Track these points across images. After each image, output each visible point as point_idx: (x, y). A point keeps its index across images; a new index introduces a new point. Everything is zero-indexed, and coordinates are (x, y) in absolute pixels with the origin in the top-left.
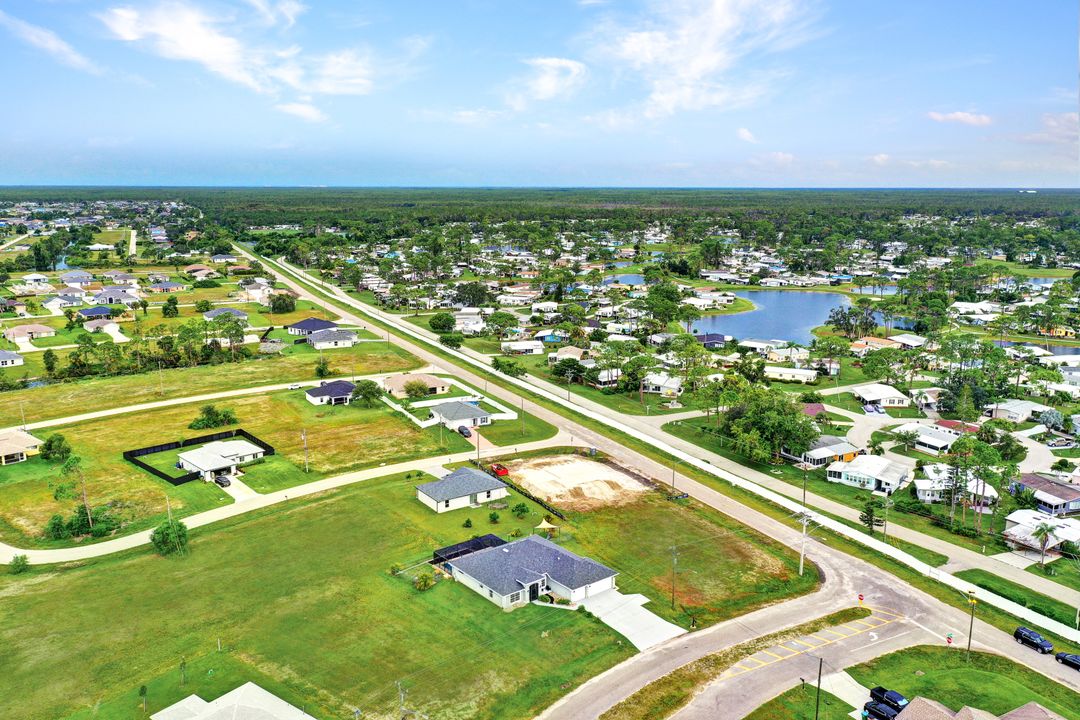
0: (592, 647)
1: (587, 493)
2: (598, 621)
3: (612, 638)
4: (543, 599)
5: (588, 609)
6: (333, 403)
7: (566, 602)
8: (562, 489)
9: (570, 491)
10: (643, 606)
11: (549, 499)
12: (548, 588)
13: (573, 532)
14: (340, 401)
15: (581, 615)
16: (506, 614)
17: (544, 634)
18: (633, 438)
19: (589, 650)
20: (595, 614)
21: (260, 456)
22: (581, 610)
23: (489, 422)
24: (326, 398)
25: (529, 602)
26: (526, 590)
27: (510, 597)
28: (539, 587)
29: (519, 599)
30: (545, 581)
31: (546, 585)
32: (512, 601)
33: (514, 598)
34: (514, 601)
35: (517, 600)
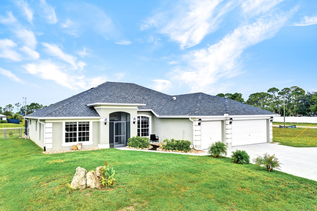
25: (107, 146)
26: (102, 120)
27: (64, 127)
28: (132, 123)
29: (88, 139)
30: (148, 126)
31: (150, 133)
32: (70, 138)
33: (75, 134)
34: (75, 140)
35: (84, 140)
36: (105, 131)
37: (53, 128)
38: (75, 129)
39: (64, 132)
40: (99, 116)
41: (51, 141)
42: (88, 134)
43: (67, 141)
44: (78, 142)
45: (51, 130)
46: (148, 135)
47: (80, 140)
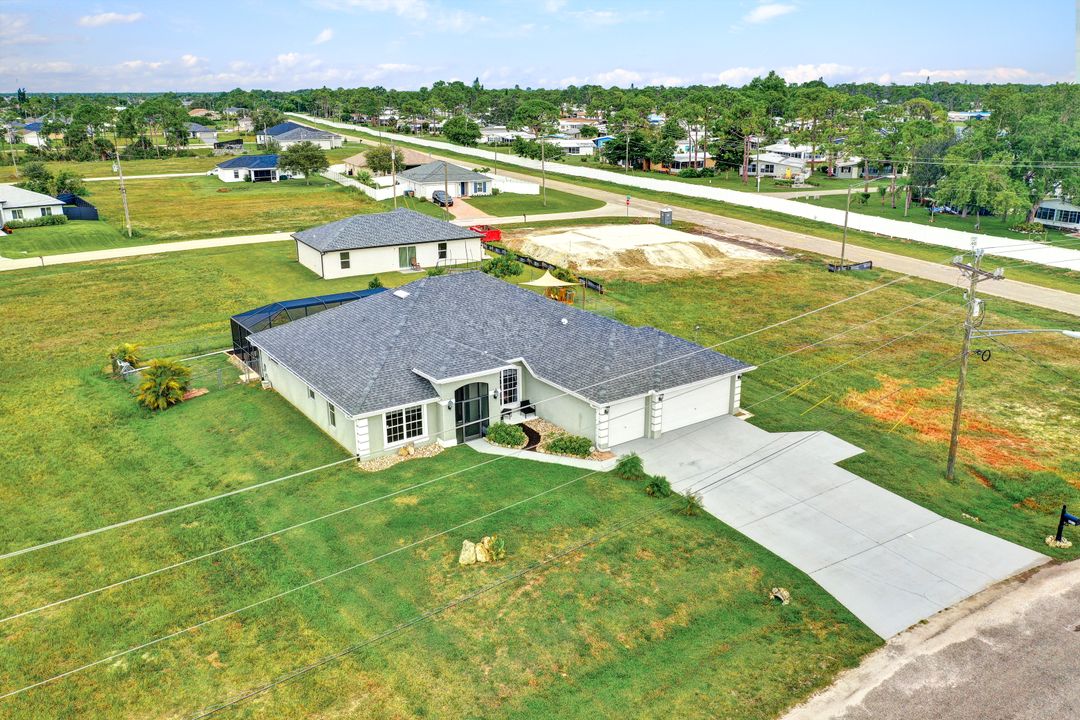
0: (666, 610)
1: (653, 259)
2: (689, 509)
3: (749, 576)
4: (505, 436)
5: (651, 468)
6: (253, 178)
7: (581, 448)
8: (603, 251)
9: (618, 254)
10: (845, 464)
11: (573, 265)
12: (527, 408)
13: (618, 309)
14: (263, 176)
15: (628, 489)
16: (365, 476)
17: (472, 553)
18: (739, 206)
19: (656, 627)
20: (679, 487)
21: (58, 211)
22: (629, 469)
23: (489, 192)
24: (243, 172)
25: (454, 442)
26: (444, 403)
27: (384, 420)
28: (491, 399)
29: (420, 432)
30: (515, 384)
31: (520, 397)
32: (394, 435)
33: (401, 428)
34: (401, 437)
35: (414, 434)
36: (449, 419)
37: (369, 425)
38: (401, 421)
39: (385, 427)
40: (438, 395)
41: (367, 445)
42: (420, 424)
43: (390, 440)
44: (406, 440)
45: (366, 430)
46: (515, 399)
47: (409, 435)
